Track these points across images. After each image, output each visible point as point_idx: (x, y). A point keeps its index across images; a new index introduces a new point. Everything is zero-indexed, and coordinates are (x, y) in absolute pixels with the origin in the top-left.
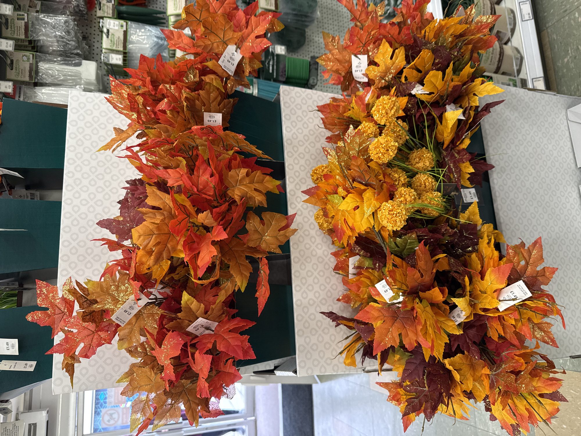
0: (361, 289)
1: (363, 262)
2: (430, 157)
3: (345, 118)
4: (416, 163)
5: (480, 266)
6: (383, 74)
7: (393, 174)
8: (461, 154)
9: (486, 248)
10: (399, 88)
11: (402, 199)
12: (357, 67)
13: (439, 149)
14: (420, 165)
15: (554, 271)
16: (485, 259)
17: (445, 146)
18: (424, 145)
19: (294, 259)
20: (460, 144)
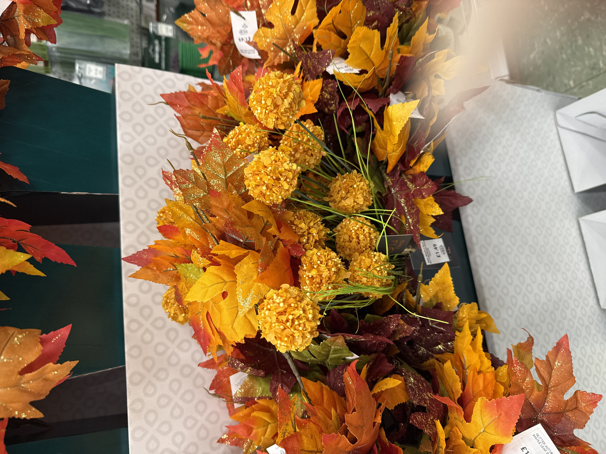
0: (254, 431)
1: (252, 387)
2: (365, 187)
3: (219, 117)
4: (342, 198)
5: (459, 385)
6: (281, 41)
7: (297, 222)
8: (418, 182)
9: (468, 351)
10: (306, 63)
11: (314, 273)
12: (241, 32)
13: (381, 174)
14: (349, 202)
15: (595, 399)
16: (468, 371)
17: (390, 168)
18: (355, 166)
19: (131, 376)
20: (416, 163)
